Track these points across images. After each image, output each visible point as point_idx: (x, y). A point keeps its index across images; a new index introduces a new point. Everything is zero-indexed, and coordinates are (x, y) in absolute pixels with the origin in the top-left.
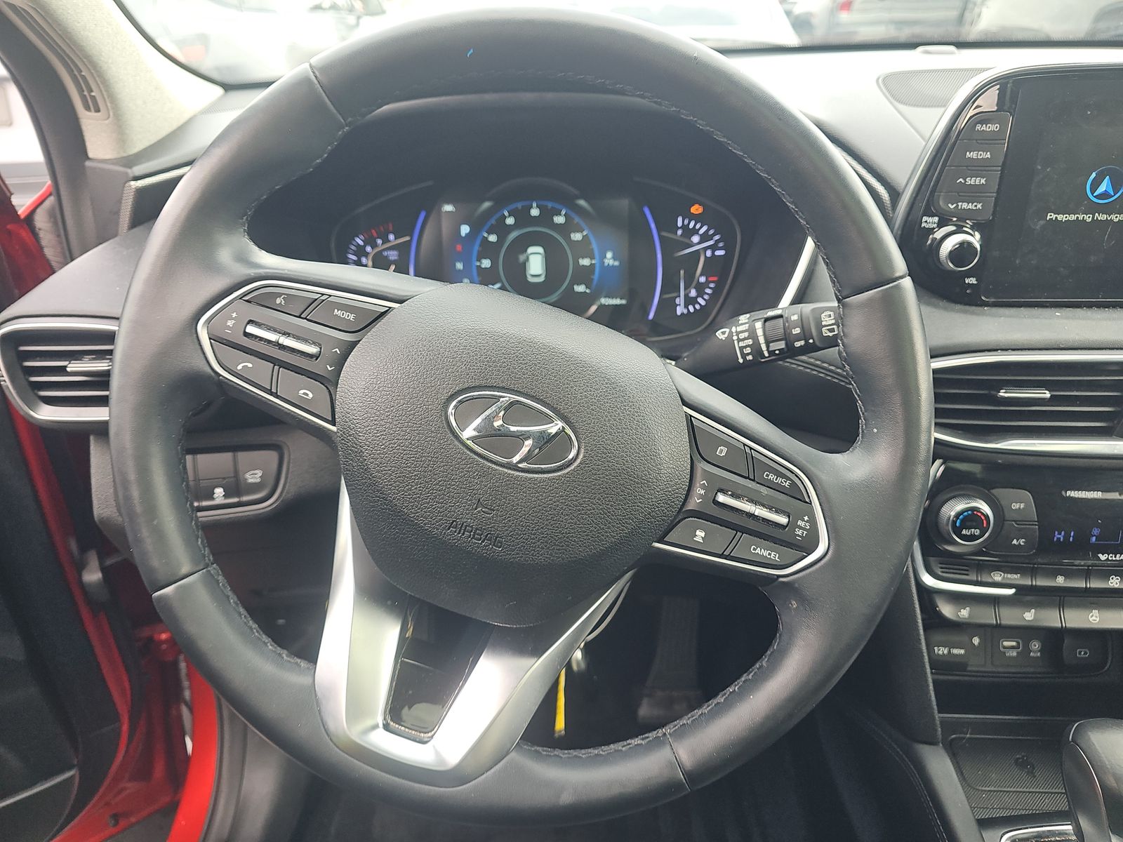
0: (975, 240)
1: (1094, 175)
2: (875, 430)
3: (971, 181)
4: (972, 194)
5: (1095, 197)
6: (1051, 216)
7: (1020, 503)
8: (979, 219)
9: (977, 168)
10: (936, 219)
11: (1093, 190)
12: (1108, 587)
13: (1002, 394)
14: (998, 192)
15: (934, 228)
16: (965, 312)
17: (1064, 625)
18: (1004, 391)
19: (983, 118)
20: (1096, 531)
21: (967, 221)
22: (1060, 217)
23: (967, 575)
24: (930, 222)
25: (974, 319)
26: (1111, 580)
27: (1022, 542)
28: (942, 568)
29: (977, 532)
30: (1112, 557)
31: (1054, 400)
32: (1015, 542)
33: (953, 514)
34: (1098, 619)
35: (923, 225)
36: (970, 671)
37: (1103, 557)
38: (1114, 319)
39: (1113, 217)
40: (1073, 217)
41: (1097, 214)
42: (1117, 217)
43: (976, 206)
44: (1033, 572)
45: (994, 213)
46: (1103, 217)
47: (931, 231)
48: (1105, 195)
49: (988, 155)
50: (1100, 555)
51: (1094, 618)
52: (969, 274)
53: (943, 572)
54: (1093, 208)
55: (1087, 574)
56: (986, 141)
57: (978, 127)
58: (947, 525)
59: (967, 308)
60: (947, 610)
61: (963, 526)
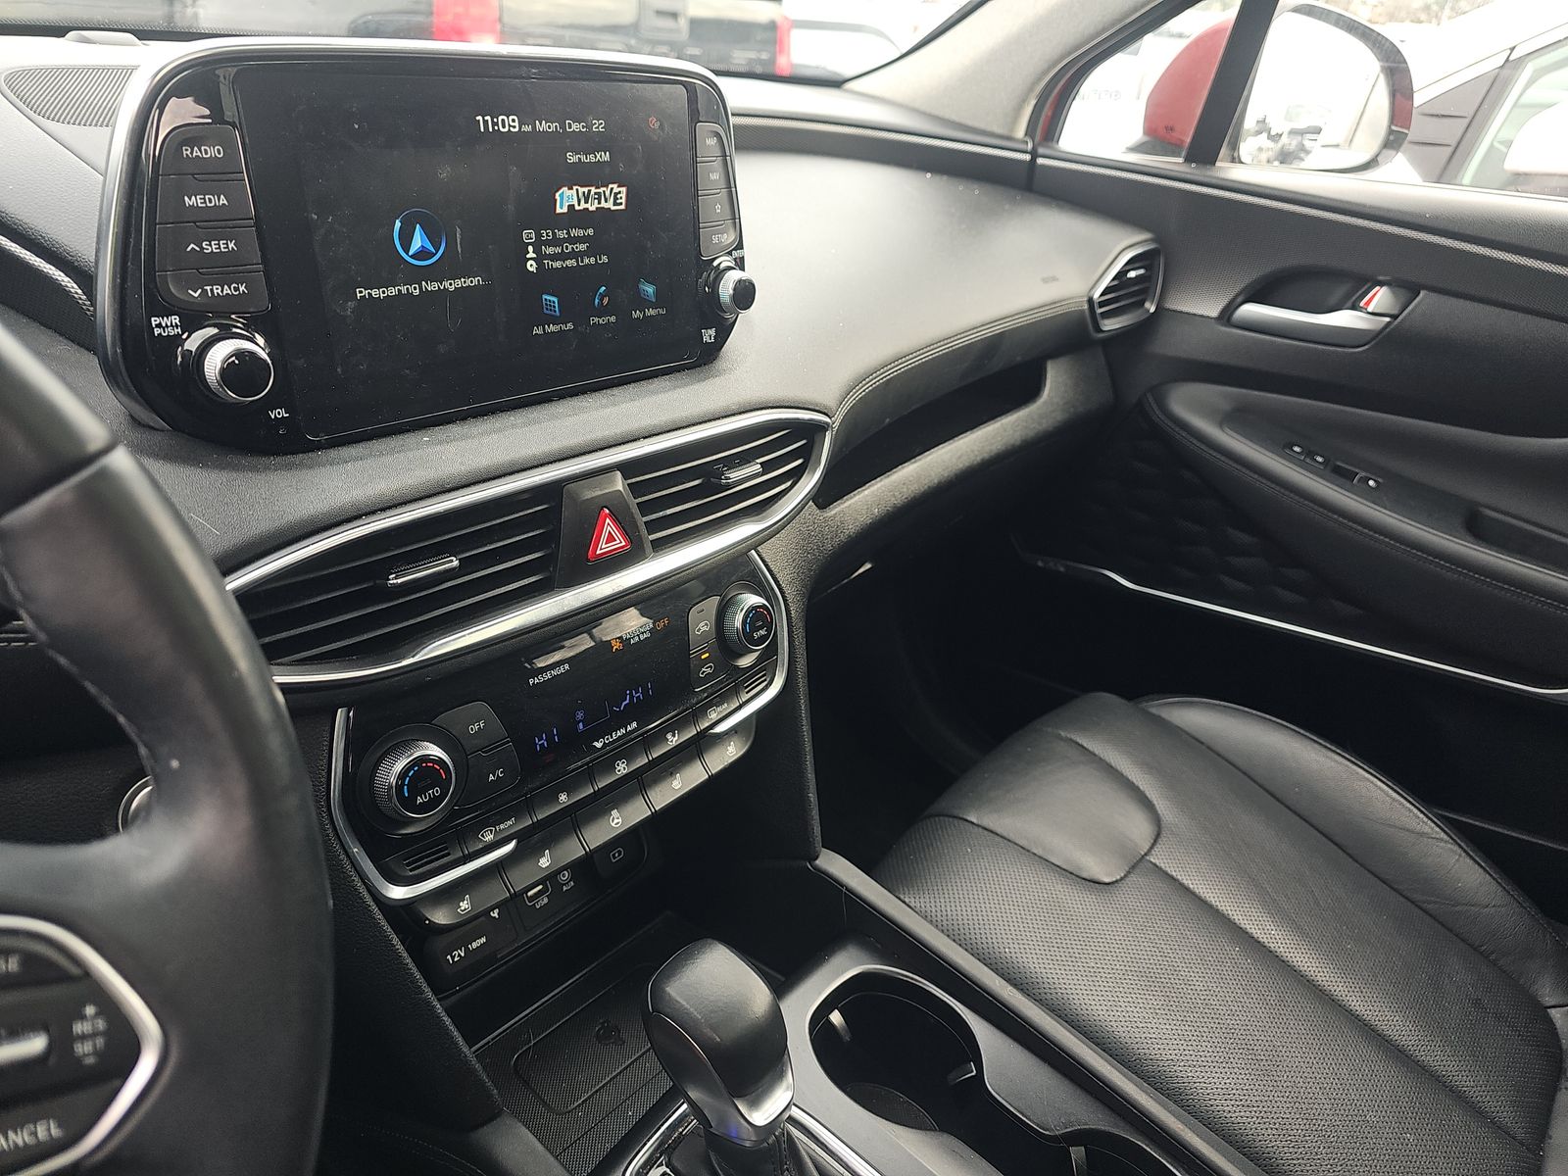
0: (259, 347)
1: (398, 224)
2: (175, 764)
3: (211, 247)
4: (222, 269)
5: (410, 257)
6: (361, 293)
7: (477, 721)
8: (251, 310)
9: (213, 224)
10: (175, 320)
11: (406, 248)
12: (617, 777)
13: (393, 580)
14: (265, 261)
15: (179, 336)
16: (289, 467)
17: (588, 849)
18: (394, 576)
19: (186, 136)
20: (580, 715)
21: (233, 316)
22: (375, 293)
23: (449, 854)
24: (167, 325)
25: (307, 475)
26: (619, 768)
27: (499, 773)
28: (408, 865)
29: (437, 791)
30: (608, 739)
31: (466, 566)
32: (491, 777)
33: (393, 780)
34: (620, 820)
35: (157, 331)
36: (502, 958)
37: (598, 745)
38: (500, 430)
39: (446, 284)
40: (393, 291)
41: (423, 283)
42: (451, 284)
43: (236, 289)
44: (529, 807)
45: (271, 299)
46: (433, 287)
47: (177, 341)
48: (422, 254)
49: (223, 201)
50: (596, 744)
51: (616, 821)
52: (271, 402)
53: (411, 870)
54: (417, 275)
55: (590, 775)
56: (211, 176)
57: (186, 152)
58: (390, 798)
59: (290, 458)
60: (440, 917)
61: (415, 790)
